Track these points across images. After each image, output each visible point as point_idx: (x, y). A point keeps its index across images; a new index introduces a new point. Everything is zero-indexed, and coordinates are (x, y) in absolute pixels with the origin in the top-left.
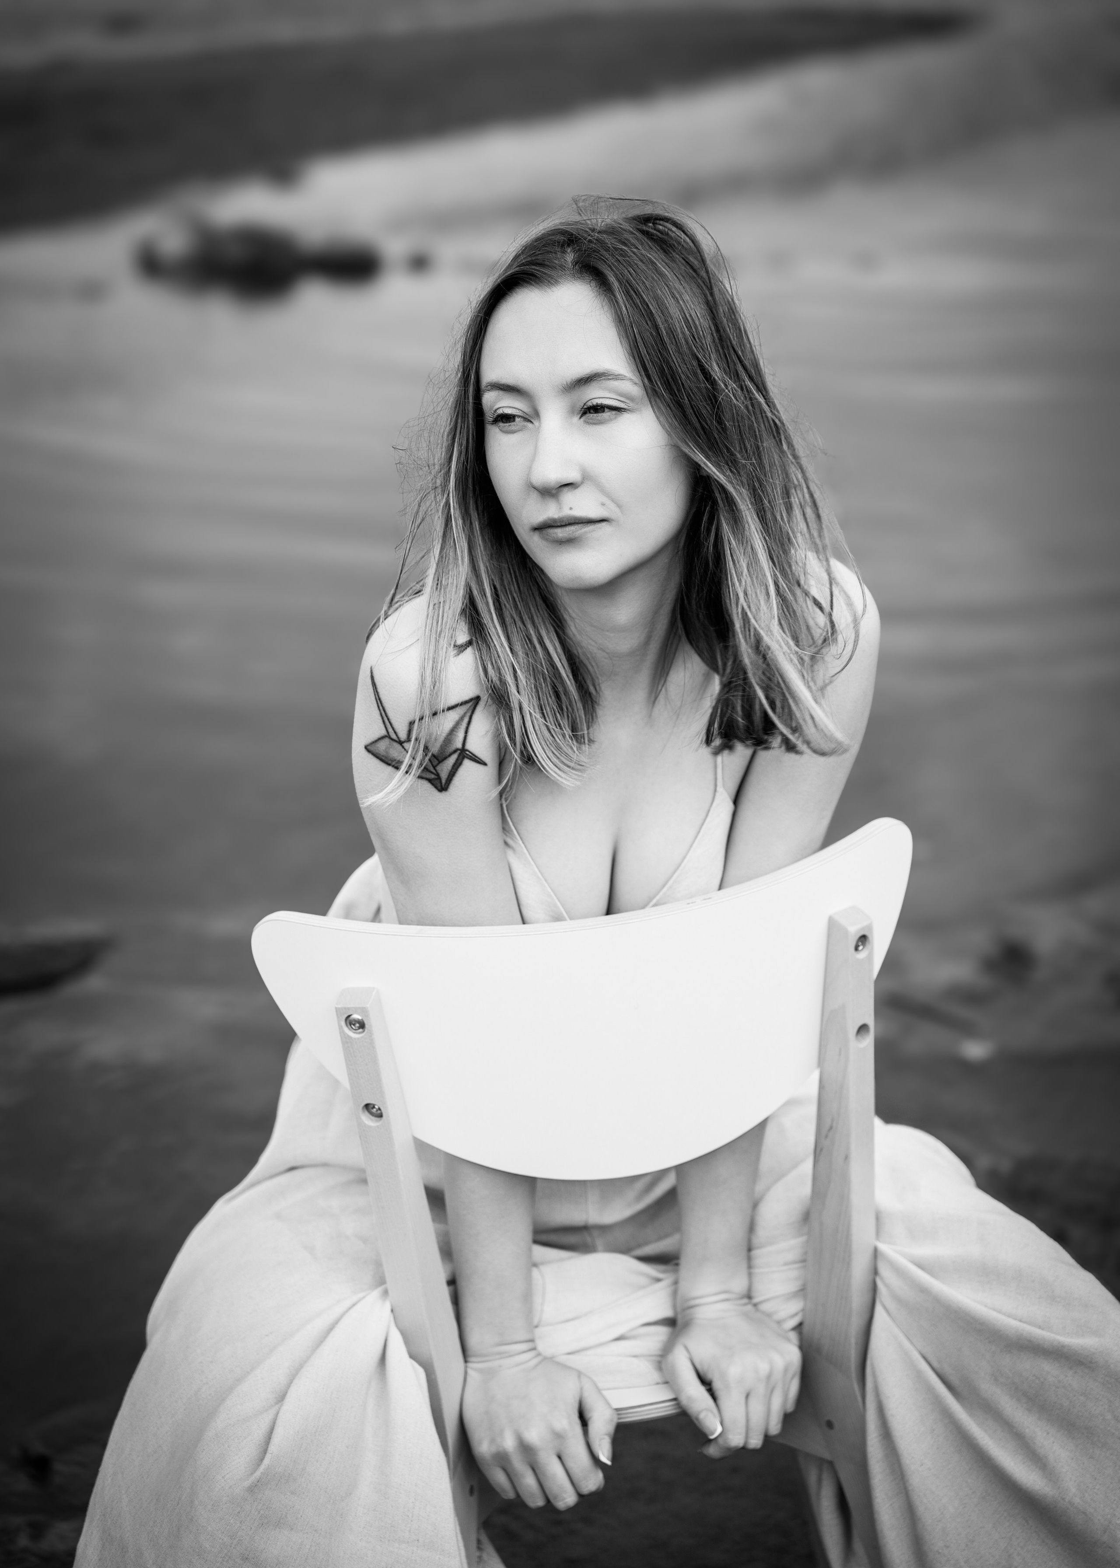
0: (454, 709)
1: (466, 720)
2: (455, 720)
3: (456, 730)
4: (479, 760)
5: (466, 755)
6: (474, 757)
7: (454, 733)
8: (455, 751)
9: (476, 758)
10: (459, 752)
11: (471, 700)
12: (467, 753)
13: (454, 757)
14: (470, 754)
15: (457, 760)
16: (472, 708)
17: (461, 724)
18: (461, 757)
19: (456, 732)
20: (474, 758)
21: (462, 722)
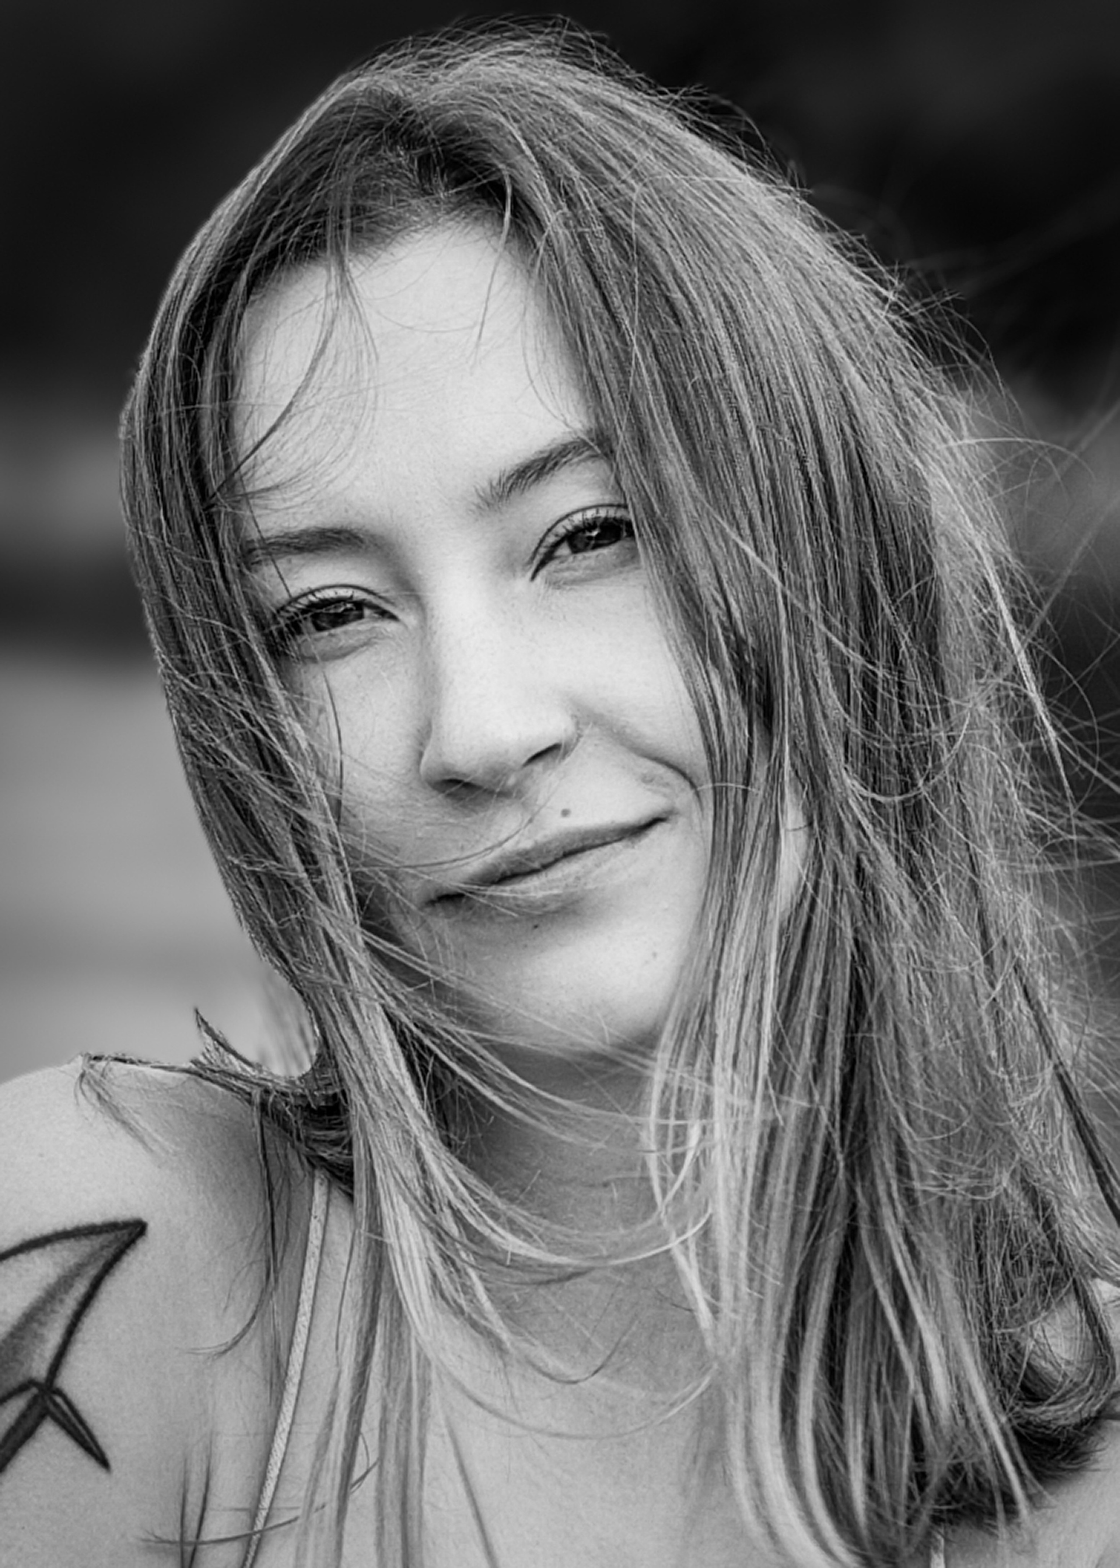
0: (48, 1248)
1: (80, 1288)
2: (44, 1284)
3: (41, 1317)
4: (87, 1438)
5: (52, 1408)
6: (74, 1419)
7: (35, 1325)
8: (22, 1388)
9: (80, 1427)
10: (34, 1390)
11: (112, 1227)
12: (59, 1400)
13: (17, 1406)
14: (65, 1407)
15: (23, 1416)
16: (108, 1253)
17: (62, 1301)
18: (36, 1411)
19: (42, 1324)
20: (74, 1426)
21: (66, 1292)
